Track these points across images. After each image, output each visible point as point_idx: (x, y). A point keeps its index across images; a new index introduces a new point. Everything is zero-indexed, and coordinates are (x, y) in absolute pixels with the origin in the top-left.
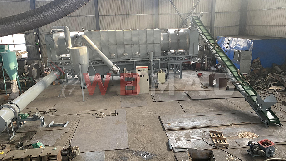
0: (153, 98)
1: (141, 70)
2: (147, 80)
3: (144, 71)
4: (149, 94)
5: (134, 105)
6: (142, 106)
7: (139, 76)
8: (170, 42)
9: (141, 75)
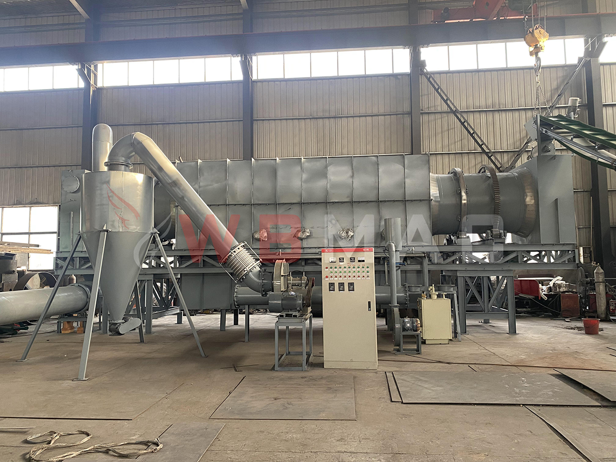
0: (393, 387)
1: (341, 260)
2: (369, 307)
3: (356, 264)
4: (376, 373)
5: (287, 408)
6: (323, 415)
7: (332, 285)
8: (463, 202)
9: (341, 280)
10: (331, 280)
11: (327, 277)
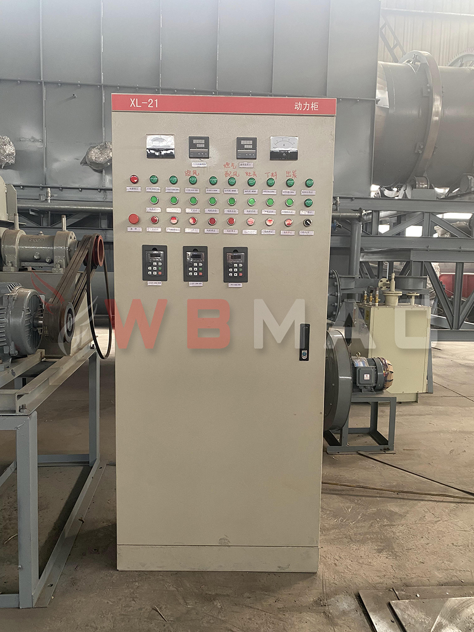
1: (199, 148)
3: (262, 167)
7: (154, 255)
9: (194, 235)
10: (154, 235)
11: (134, 220)
